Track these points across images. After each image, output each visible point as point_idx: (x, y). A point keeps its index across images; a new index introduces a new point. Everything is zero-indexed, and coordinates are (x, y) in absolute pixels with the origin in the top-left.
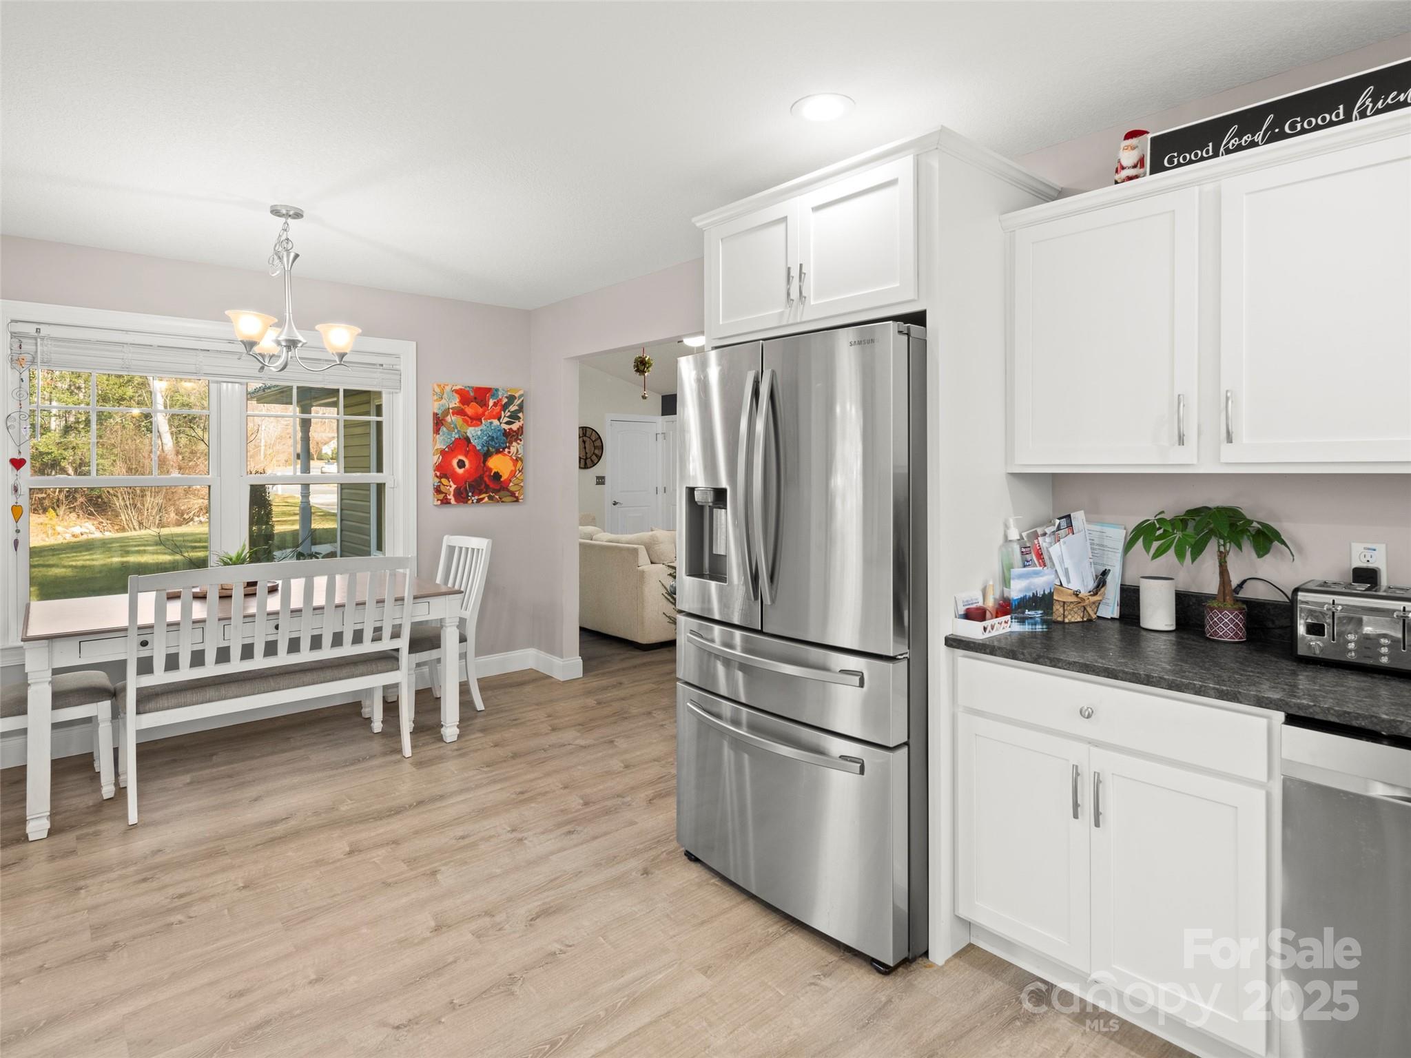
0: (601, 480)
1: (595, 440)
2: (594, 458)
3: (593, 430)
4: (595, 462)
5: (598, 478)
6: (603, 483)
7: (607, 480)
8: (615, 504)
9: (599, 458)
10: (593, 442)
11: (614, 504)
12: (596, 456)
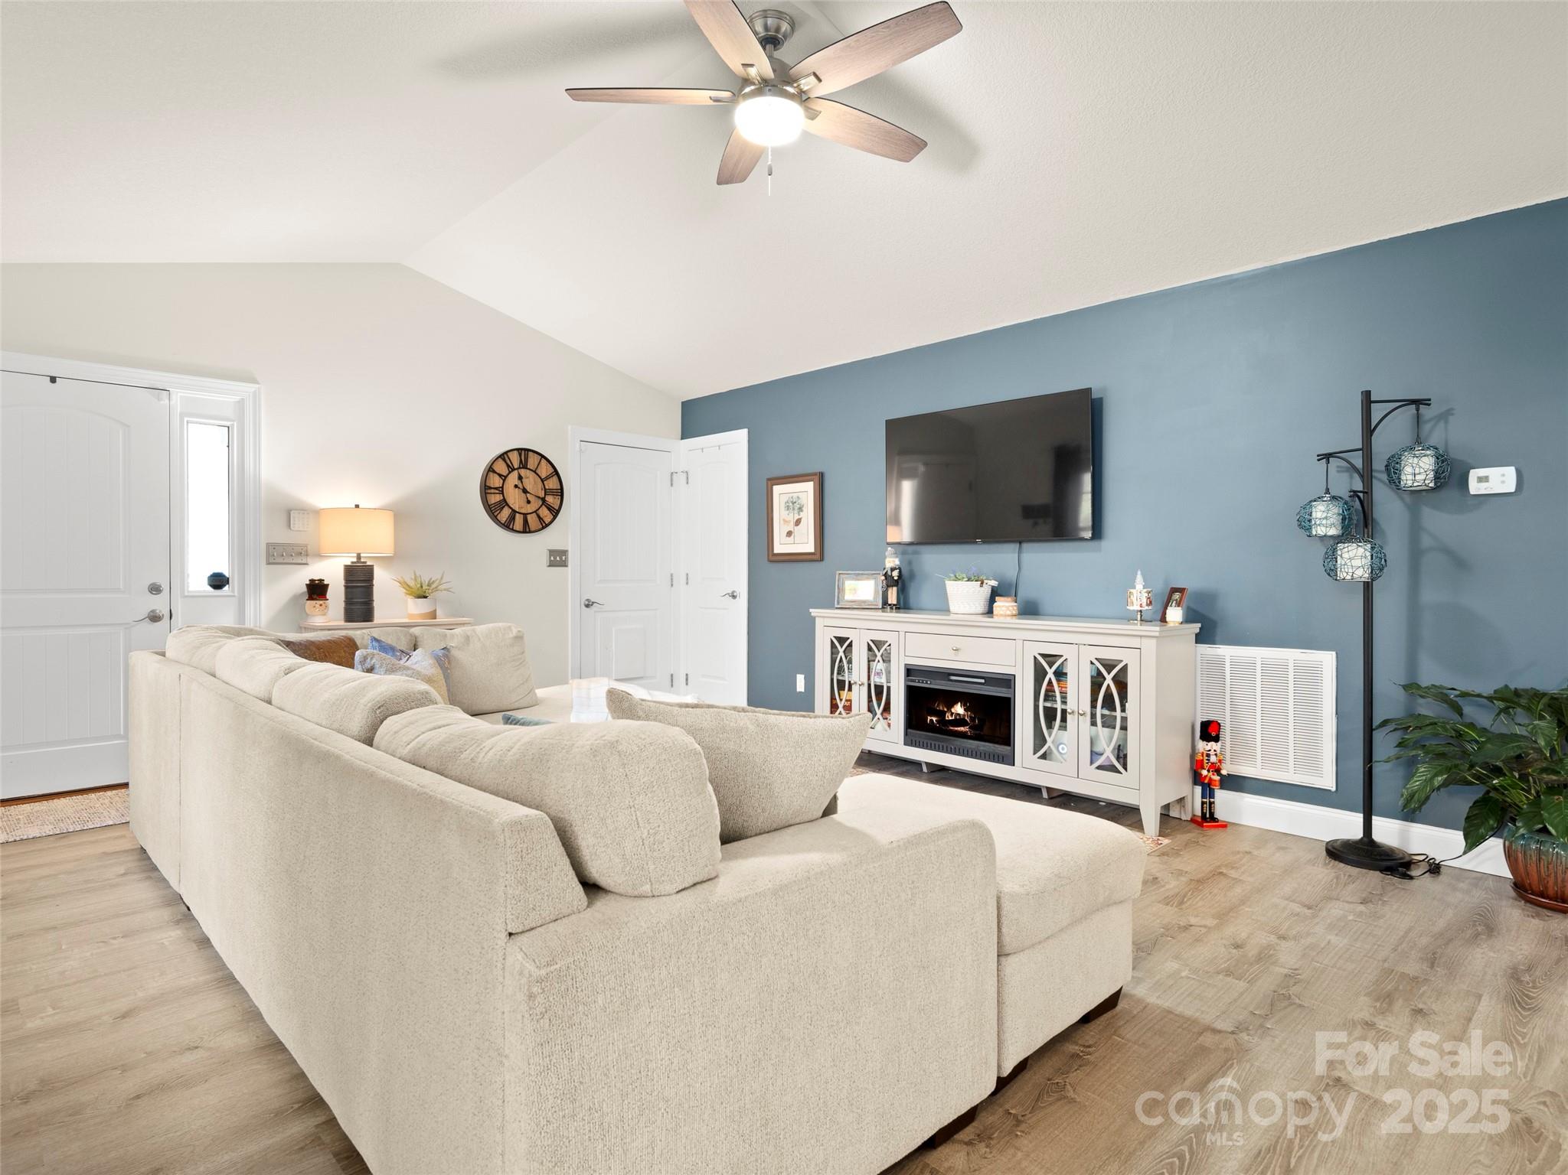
0: (558, 559)
1: (547, 478)
2: (544, 513)
3: (543, 456)
4: (547, 520)
5: (552, 552)
6: (564, 564)
7: (572, 559)
8: (589, 605)
9: (555, 512)
10: (542, 481)
11: (587, 606)
12: (550, 508)
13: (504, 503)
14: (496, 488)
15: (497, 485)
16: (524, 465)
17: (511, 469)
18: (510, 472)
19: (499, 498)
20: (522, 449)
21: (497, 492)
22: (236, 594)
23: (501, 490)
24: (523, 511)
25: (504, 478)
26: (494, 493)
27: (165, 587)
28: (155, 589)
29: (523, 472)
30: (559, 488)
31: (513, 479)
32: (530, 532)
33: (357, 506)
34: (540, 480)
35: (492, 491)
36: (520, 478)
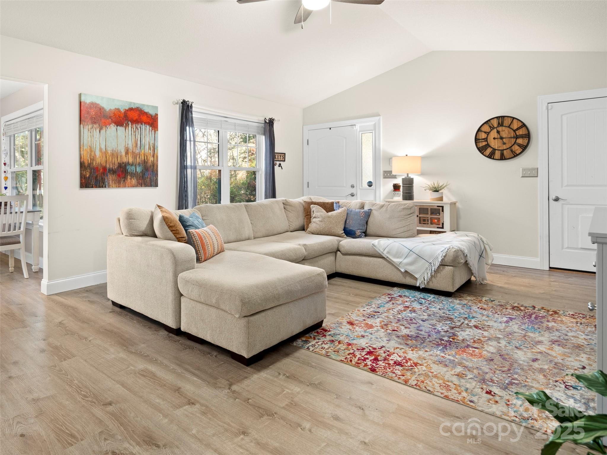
13: (488, 146)
14: (483, 139)
15: (483, 137)
16: (501, 124)
17: (492, 128)
18: (491, 130)
19: (484, 143)
20: (499, 117)
21: (484, 141)
22: (374, 188)
23: (486, 140)
24: (500, 149)
25: (488, 133)
26: (482, 142)
27: (355, 186)
28: (353, 186)
29: (500, 129)
30: (527, 133)
31: (494, 134)
32: (505, 159)
33: (407, 155)
34: (512, 131)
35: (481, 141)
36: (498, 132)
